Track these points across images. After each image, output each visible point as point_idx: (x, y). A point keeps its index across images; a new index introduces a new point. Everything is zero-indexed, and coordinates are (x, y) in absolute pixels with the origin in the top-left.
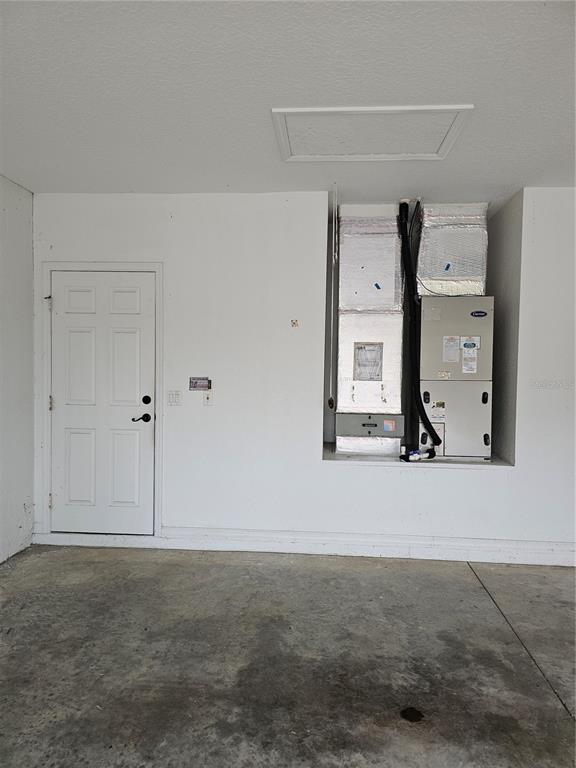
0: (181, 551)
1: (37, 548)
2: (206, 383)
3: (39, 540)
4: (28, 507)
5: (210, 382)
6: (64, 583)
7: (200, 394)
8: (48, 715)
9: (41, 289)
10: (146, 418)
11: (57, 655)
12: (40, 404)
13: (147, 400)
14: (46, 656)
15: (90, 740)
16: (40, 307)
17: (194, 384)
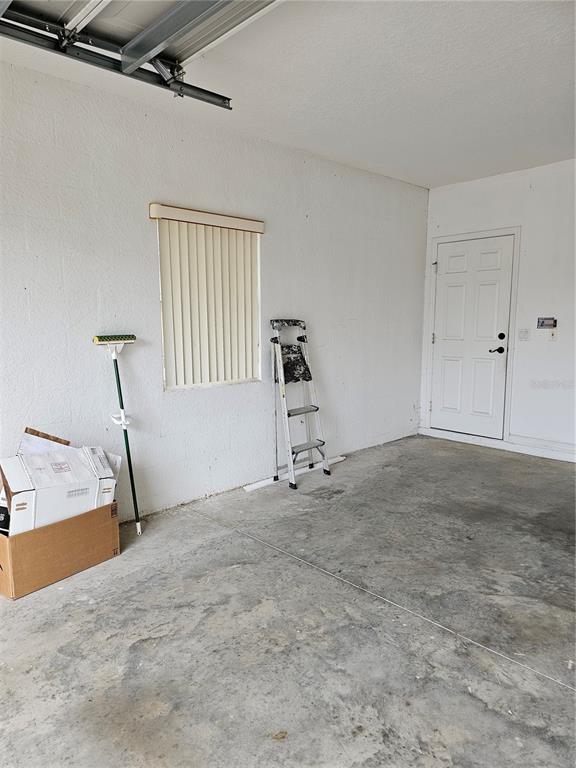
0: (523, 455)
1: (422, 436)
2: (552, 322)
3: (422, 432)
4: (416, 408)
5: (555, 321)
6: (435, 454)
7: (547, 331)
8: (419, 498)
9: (431, 258)
10: (501, 350)
11: (427, 481)
12: (427, 338)
13: (502, 336)
14: (420, 480)
15: (438, 511)
16: (430, 270)
17: (542, 324)
